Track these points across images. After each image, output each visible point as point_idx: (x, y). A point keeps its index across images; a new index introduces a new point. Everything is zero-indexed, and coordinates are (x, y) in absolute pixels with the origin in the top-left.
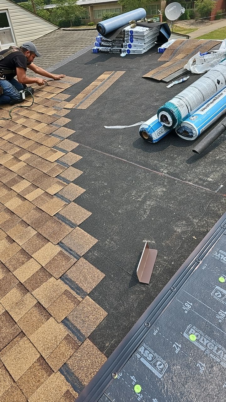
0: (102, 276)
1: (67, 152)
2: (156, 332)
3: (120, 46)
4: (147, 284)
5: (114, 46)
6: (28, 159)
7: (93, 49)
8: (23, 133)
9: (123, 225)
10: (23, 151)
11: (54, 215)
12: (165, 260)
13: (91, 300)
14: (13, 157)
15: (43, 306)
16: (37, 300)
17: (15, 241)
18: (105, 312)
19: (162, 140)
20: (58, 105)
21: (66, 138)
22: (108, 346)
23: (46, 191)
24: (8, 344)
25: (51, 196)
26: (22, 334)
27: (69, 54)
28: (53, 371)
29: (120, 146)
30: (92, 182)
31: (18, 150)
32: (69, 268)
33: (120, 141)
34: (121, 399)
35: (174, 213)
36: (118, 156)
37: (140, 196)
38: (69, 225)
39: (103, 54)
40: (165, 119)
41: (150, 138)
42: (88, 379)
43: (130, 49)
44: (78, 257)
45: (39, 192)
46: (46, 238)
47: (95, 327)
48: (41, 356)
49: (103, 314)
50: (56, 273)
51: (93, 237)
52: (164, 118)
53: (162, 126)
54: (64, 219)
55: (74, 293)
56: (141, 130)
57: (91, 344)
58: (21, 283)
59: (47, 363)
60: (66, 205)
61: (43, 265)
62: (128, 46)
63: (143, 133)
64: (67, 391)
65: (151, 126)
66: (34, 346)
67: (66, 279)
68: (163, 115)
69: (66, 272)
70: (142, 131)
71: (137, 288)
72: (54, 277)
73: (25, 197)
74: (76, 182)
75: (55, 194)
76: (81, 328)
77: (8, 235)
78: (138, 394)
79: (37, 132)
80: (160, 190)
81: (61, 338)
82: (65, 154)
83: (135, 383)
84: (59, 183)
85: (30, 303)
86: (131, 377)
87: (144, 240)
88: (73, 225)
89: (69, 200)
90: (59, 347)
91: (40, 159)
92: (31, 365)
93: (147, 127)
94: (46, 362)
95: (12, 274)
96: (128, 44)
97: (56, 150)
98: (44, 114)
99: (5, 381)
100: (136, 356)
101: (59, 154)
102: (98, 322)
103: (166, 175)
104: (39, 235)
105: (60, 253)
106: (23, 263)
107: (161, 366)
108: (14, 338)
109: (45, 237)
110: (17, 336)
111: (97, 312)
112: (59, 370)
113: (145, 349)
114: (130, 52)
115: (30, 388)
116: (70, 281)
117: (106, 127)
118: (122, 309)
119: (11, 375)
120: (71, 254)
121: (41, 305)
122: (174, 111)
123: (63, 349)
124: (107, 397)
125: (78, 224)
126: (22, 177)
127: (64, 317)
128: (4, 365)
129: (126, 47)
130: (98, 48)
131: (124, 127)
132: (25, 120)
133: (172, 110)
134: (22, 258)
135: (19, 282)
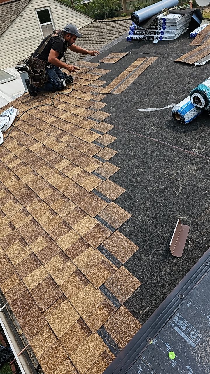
0: (136, 248)
1: (102, 134)
2: (189, 303)
3: (153, 34)
4: (180, 258)
5: (147, 34)
6: (67, 141)
7: (127, 38)
8: (64, 117)
9: (155, 202)
10: (64, 133)
11: (91, 191)
12: (197, 236)
13: (125, 269)
14: (55, 138)
15: (82, 273)
16: (77, 267)
17: (57, 214)
18: (139, 281)
19: (194, 121)
20: (95, 91)
21: (102, 121)
22: (142, 314)
23: (84, 169)
24: (52, 305)
25: (89, 174)
26: (64, 297)
27: (104, 44)
28: (92, 332)
29: (152, 127)
30: (126, 161)
31: (60, 132)
32: (106, 240)
33: (152, 122)
34: (156, 363)
35: (207, 191)
36: (150, 137)
37: (172, 174)
38: (105, 200)
39: (136, 42)
40: (197, 100)
41: (183, 119)
42: (123, 342)
43: (162, 36)
44: (113, 230)
45: (78, 170)
46: (84, 212)
47: (130, 294)
48: (81, 317)
49: (137, 283)
50: (94, 244)
51: (127, 212)
52: (196, 100)
53: (194, 108)
54: (101, 195)
55: (110, 263)
56: (173, 111)
57: (127, 310)
58: (63, 251)
59: (86, 325)
60: (102, 182)
61: (82, 236)
62: (160, 33)
63: (175, 114)
64: (104, 352)
65: (184, 108)
66: (75, 308)
67: (103, 249)
68: (195, 97)
69: (102, 243)
70: (175, 113)
71: (169, 261)
72: (92, 247)
73: (66, 174)
74: (111, 161)
75: (92, 172)
76: (117, 295)
77: (51, 208)
78: (172, 361)
79: (76, 115)
80: (192, 169)
81: (99, 303)
82: (101, 135)
83: (169, 350)
84: (95, 162)
85: (70, 269)
86: (165, 344)
87: (176, 216)
88: (108, 201)
89: (105, 178)
90: (96, 311)
91: (78, 141)
92: (72, 325)
93: (180, 109)
94: (85, 324)
95: (54, 243)
96: (160, 31)
97: (93, 132)
98: (82, 99)
99: (49, 337)
100: (171, 325)
101: (96, 136)
102: (133, 291)
103: (198, 154)
104: (78, 208)
105: (97, 225)
106: (64, 234)
107: (195, 336)
108: (57, 300)
109: (83, 211)
110: (59, 298)
111: (131, 281)
112: (97, 332)
113: (179, 319)
114: (162, 39)
115: (71, 346)
116: (106, 251)
117: (139, 110)
118: (155, 280)
119: (54, 333)
120: (107, 227)
121: (81, 272)
122: (207, 93)
123: (100, 314)
124: (142, 360)
125: (113, 200)
126: (63, 157)
127: (102, 284)
128: (48, 323)
129: (158, 34)
130: (132, 36)
131: (157, 109)
132: (65, 105)
133: (204, 92)
134: (63, 229)
135: (61, 250)
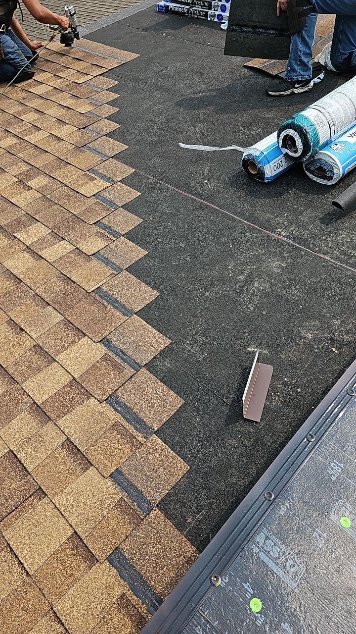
0: (179, 402)
1: (113, 182)
2: (283, 509)
3: (206, 6)
4: (257, 423)
5: (195, 4)
6: (43, 187)
7: (158, 5)
8: (34, 138)
9: (213, 319)
10: (35, 171)
11: (93, 291)
12: (286, 384)
13: (160, 441)
14: (17, 180)
15: (76, 447)
16: (66, 436)
17: (23, 330)
18: (185, 464)
19: (279, 178)
20: (97, 97)
21: (112, 157)
22: (191, 523)
23: (78, 247)
24: (16, 508)
25: (88, 257)
26: (41, 493)
27: (109, 10)
28: (97, 559)
29: (206, 181)
30: (159, 239)
31: (26, 168)
32: (122, 385)
33: (206, 173)
34: (229, 622)
35: (301, 307)
36: (203, 199)
37: (242, 272)
38: (120, 311)
39: (174, 16)
40: (290, 142)
41: (261, 174)
42: (158, 576)
43: (223, 14)
44: (137, 367)
45: (64, 247)
46: (79, 329)
47: (169, 488)
48: (75, 532)
49: (182, 467)
50: (98, 392)
51: (162, 335)
52: (288, 142)
53: (282, 155)
54: (111, 300)
55: (131, 429)
56: (246, 157)
57: (163, 517)
58: (37, 404)
59: (86, 546)
60: (113, 276)
61: (76, 377)
62: (220, 8)
63: (249, 163)
64: (121, 595)
65: (265, 153)
66: (62, 515)
67: (117, 402)
68: (287, 135)
69: (116, 391)
70: (248, 160)
71: (239, 427)
72: (96, 398)
73: (39, 253)
74: (131, 236)
75: (94, 254)
76: (145, 489)
77: (11, 319)
78: (256, 615)
79: (60, 139)
80: (275, 265)
81: (110, 504)
82: (110, 185)
83: (251, 596)
84: (99, 234)
85: (53, 438)
86: (244, 584)
87: (249, 347)
88: (127, 312)
89: (119, 268)
90: (105, 519)
91: (65, 189)
92: (58, 547)
93: (258, 154)
94: (84, 544)
95: (19, 387)
96: (220, 3)
97: (93, 176)
98: (71, 109)
99: (11, 572)
100: (252, 549)
101: (99, 185)
102: (174, 480)
103: (285, 239)
104: (67, 322)
105: (105, 357)
106: (39, 370)
107: (294, 568)
108: (26, 500)
109: (77, 328)
110: (31, 495)
111: (171, 463)
112: (107, 559)
113: (267, 538)
114: (222, 20)
115: (57, 588)
116: (124, 407)
117: (182, 145)
118: (213, 461)
119: (21, 564)
120: (125, 361)
121: (73, 444)
122: (308, 131)
123: (113, 524)
124: (203, 617)
125: (136, 310)
126: (35, 219)
127: (115, 468)
128: (9, 545)
129: (216, 9)
130: (168, 4)
131: (213, 149)
132: (37, 116)
133: (305, 129)
134: (37, 360)
135: (32, 402)
